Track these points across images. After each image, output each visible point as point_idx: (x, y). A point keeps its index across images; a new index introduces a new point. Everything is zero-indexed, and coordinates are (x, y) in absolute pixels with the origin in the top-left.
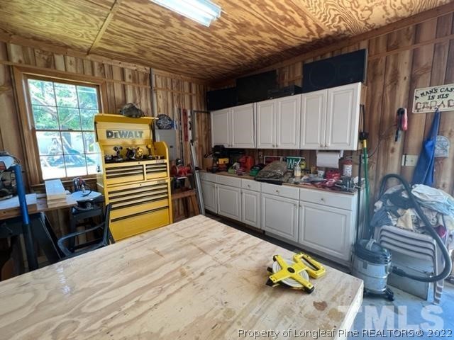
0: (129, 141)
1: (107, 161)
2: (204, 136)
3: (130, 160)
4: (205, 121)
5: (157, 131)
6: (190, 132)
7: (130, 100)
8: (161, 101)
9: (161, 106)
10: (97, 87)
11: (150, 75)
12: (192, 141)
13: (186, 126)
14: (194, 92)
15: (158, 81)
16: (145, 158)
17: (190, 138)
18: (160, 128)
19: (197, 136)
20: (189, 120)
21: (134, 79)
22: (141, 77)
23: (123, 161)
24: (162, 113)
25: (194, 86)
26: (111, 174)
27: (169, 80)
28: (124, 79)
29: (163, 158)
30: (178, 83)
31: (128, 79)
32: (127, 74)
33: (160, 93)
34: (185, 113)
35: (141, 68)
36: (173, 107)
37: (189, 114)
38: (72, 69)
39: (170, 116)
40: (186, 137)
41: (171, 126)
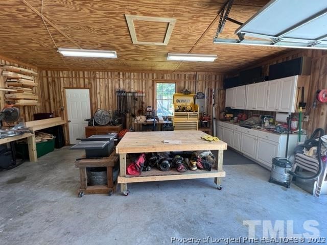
0: (184, 104)
1: (175, 111)
2: (221, 102)
3: (183, 111)
4: (223, 94)
5: (196, 100)
6: (213, 100)
7: (186, 88)
8: (200, 86)
9: (199, 88)
10: (176, 83)
11: (196, 75)
12: (214, 105)
13: (211, 96)
14: (217, 79)
15: (199, 77)
16: (190, 111)
17: (213, 103)
18: (198, 98)
19: (217, 102)
20: (213, 94)
21: (189, 78)
22: (192, 76)
23: (181, 112)
24: (200, 91)
25: (218, 77)
26: (176, 116)
27: (205, 76)
28: (185, 79)
29: (197, 111)
30: (209, 77)
31: (187, 78)
32: (187, 76)
33: (200, 82)
34: (211, 91)
35: (193, 73)
36: (205, 88)
37: (213, 91)
38: (168, 78)
39: (203, 92)
40: (211, 102)
41: (204, 97)
